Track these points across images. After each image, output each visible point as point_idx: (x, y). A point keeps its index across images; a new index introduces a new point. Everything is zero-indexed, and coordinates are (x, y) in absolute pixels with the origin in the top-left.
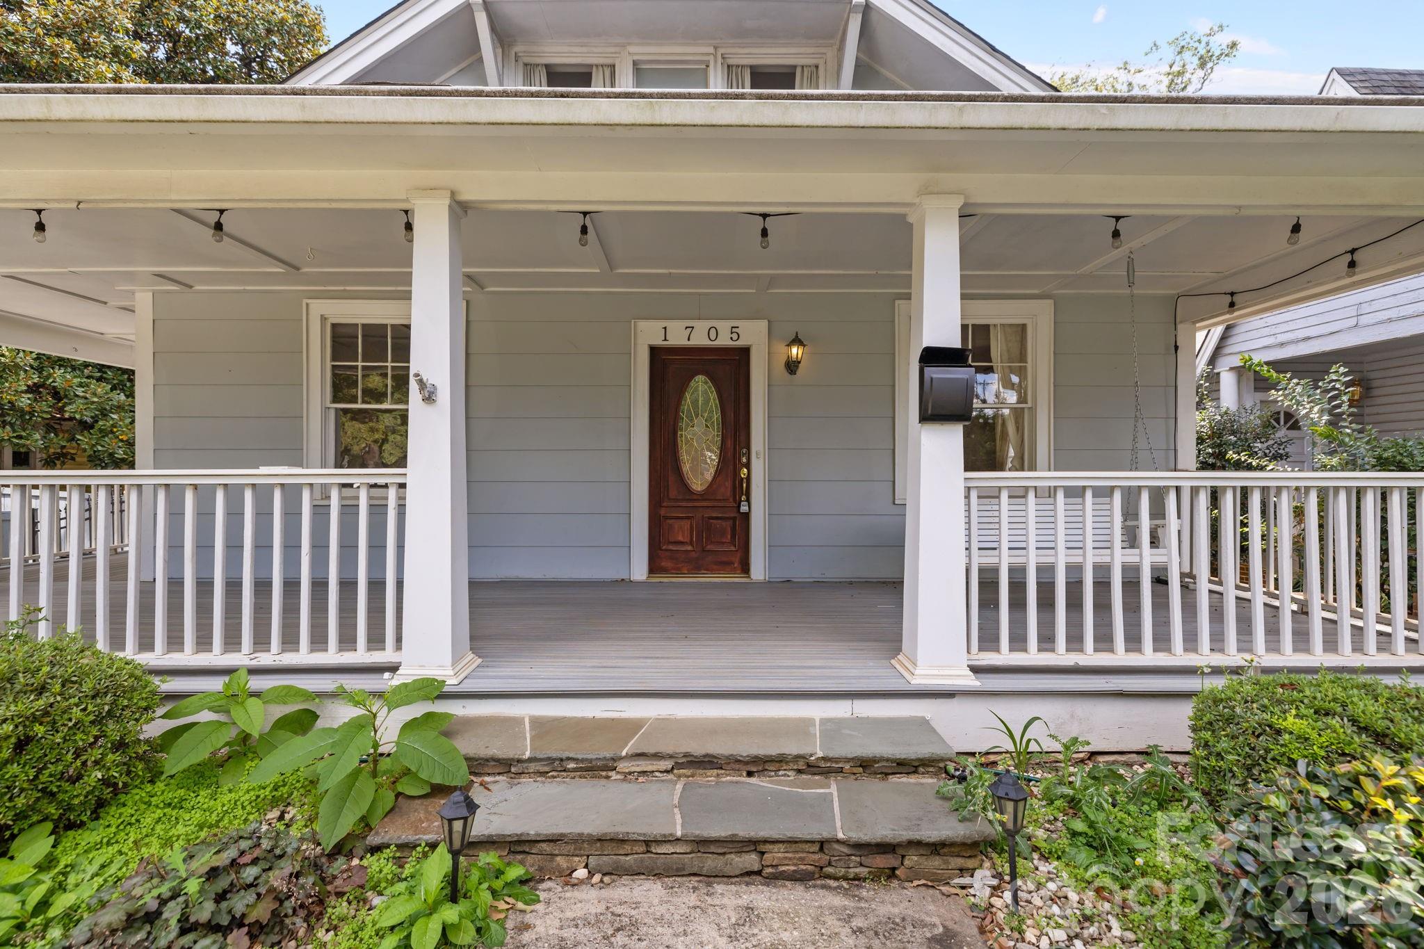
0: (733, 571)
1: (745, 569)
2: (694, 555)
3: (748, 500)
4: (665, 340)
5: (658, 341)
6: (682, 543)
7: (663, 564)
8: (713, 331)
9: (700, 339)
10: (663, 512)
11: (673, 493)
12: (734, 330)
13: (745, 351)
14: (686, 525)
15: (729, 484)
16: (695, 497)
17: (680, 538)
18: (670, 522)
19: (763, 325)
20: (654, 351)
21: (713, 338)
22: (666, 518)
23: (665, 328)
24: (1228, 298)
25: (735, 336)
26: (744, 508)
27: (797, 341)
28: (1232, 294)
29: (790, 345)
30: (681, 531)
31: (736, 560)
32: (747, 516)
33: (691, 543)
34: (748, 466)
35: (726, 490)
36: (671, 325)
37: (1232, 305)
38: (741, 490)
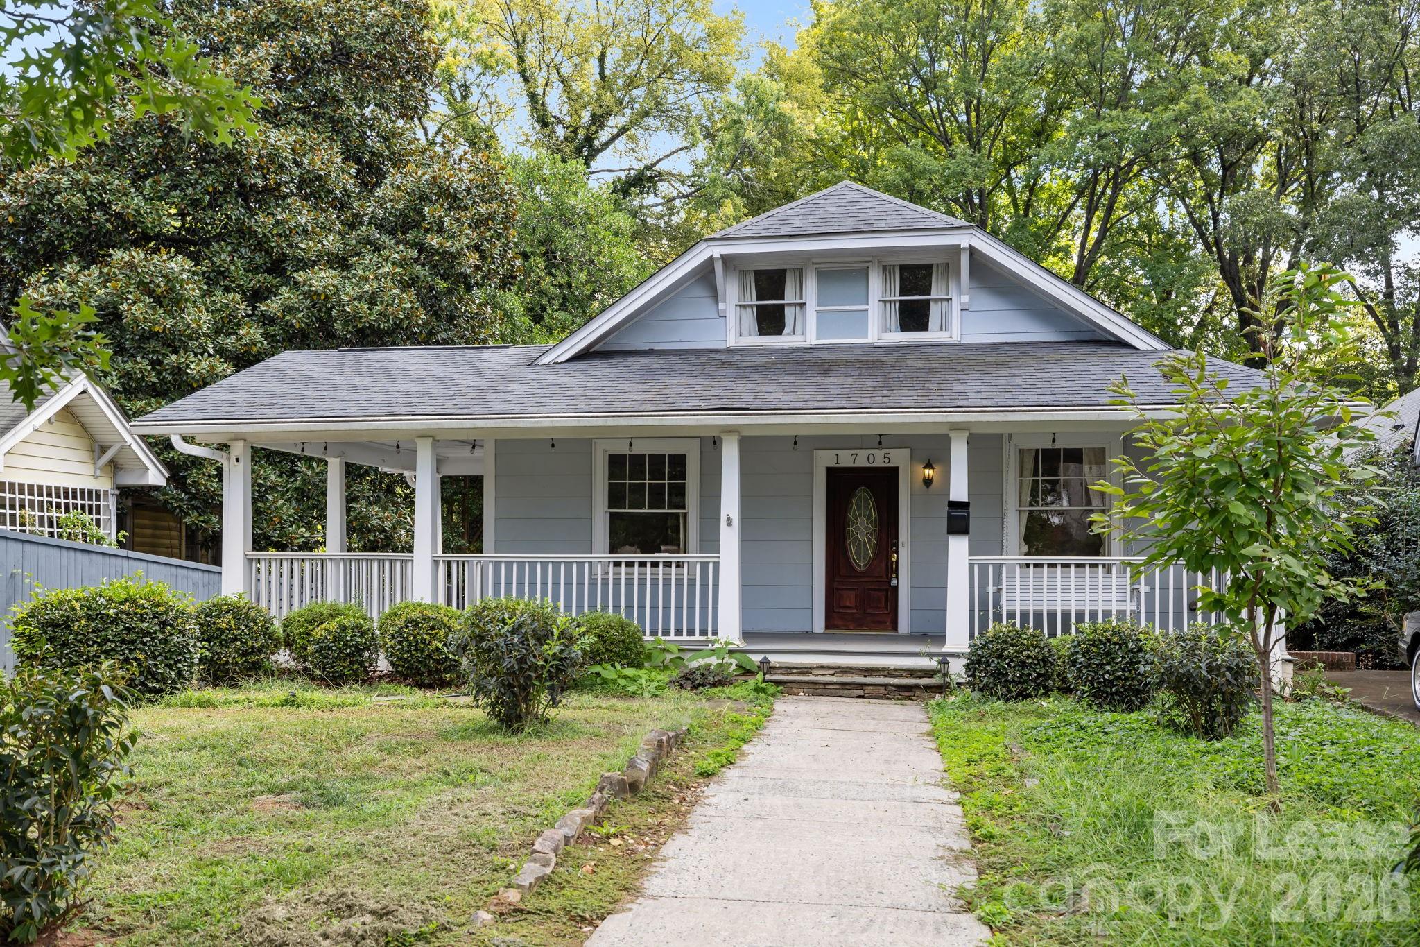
0: (886, 629)
1: (895, 628)
2: (857, 616)
3: (897, 577)
4: (837, 463)
5: (833, 464)
6: (849, 607)
7: (836, 621)
8: (871, 456)
9: (862, 462)
10: (836, 585)
11: (844, 572)
12: (886, 456)
13: (896, 469)
14: (852, 594)
15: (883, 566)
16: (858, 575)
17: (848, 604)
18: (841, 592)
19: (906, 452)
20: (830, 471)
21: (871, 461)
22: (838, 589)
23: (837, 455)
25: (887, 460)
26: (894, 583)
27: (929, 465)
29: (926, 467)
30: (849, 599)
31: (888, 619)
32: (896, 588)
33: (856, 608)
34: (897, 552)
35: (881, 569)
36: (840, 453)
38: (893, 570)
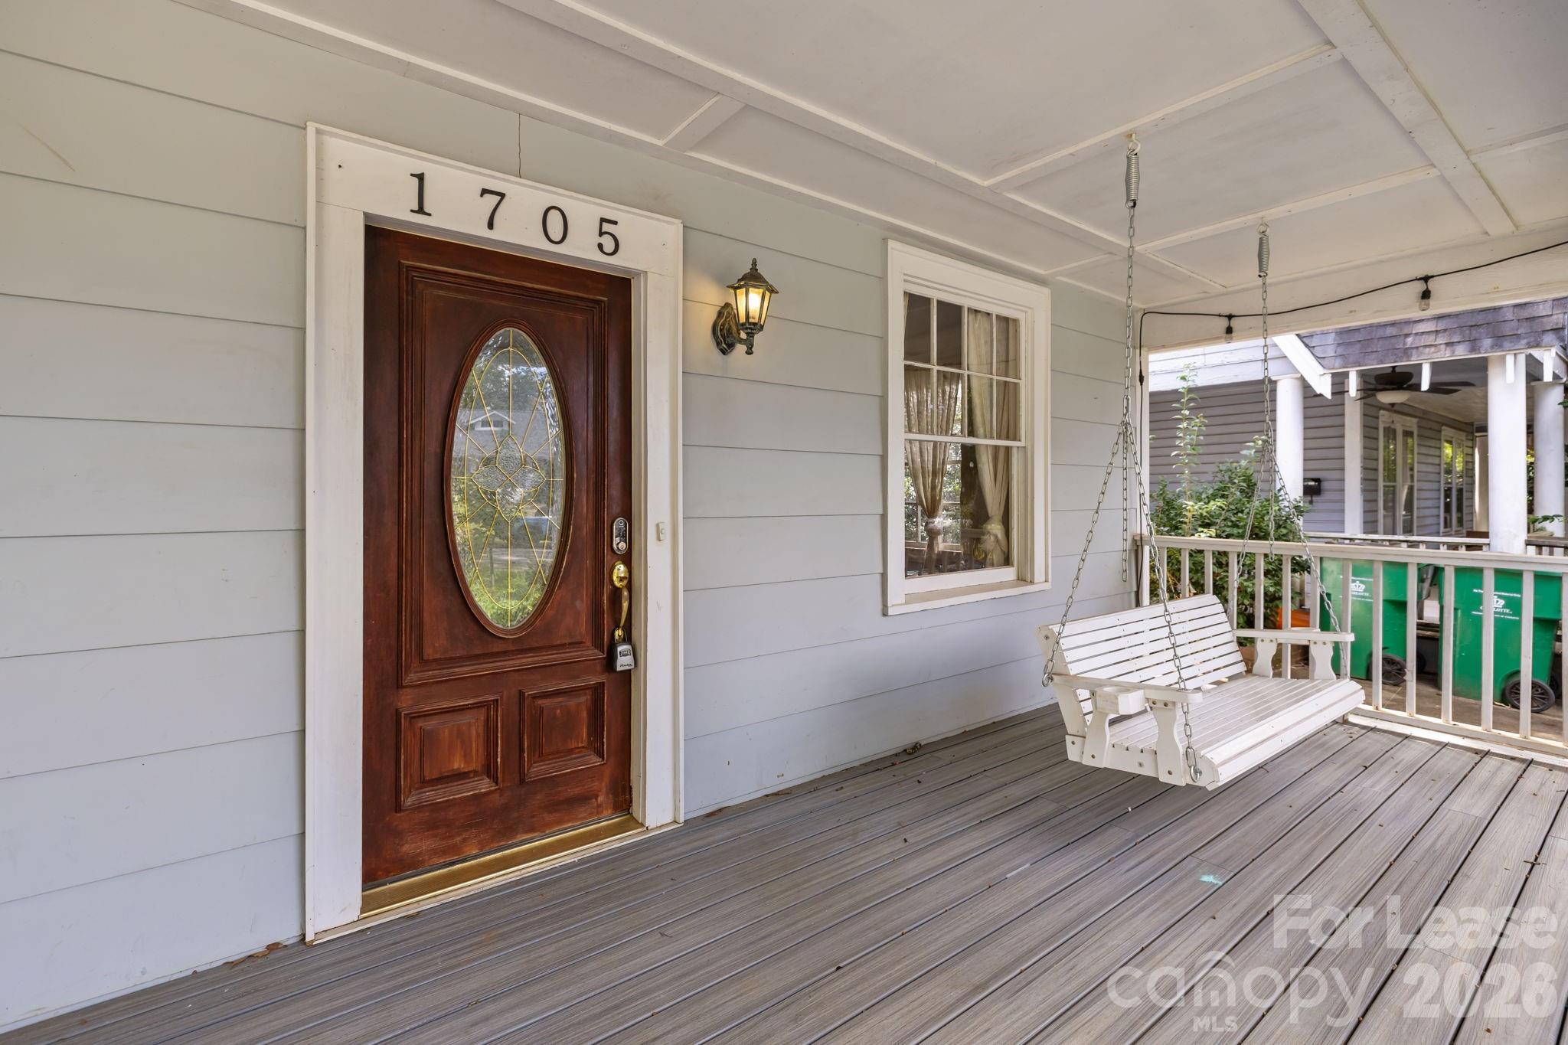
0: (596, 814)
1: (623, 801)
2: (497, 800)
3: (633, 639)
4: (421, 210)
5: (398, 210)
6: (460, 776)
7: (406, 848)
8: (554, 218)
9: (518, 232)
10: (406, 701)
11: (436, 644)
12: (606, 227)
13: (620, 287)
14: (473, 725)
15: (582, 605)
16: (498, 647)
17: (458, 764)
18: (429, 724)
19: (673, 230)
20: (377, 239)
21: (556, 235)
22: (413, 717)
23: (421, 177)
24: (1224, 323)
25: (609, 246)
26: (623, 662)
27: (752, 278)
28: (1230, 317)
30: (459, 746)
31: (602, 788)
32: (630, 680)
33: (489, 770)
34: (629, 558)
35: (577, 619)
36: (439, 173)
37: (1229, 330)
38: (616, 613)
